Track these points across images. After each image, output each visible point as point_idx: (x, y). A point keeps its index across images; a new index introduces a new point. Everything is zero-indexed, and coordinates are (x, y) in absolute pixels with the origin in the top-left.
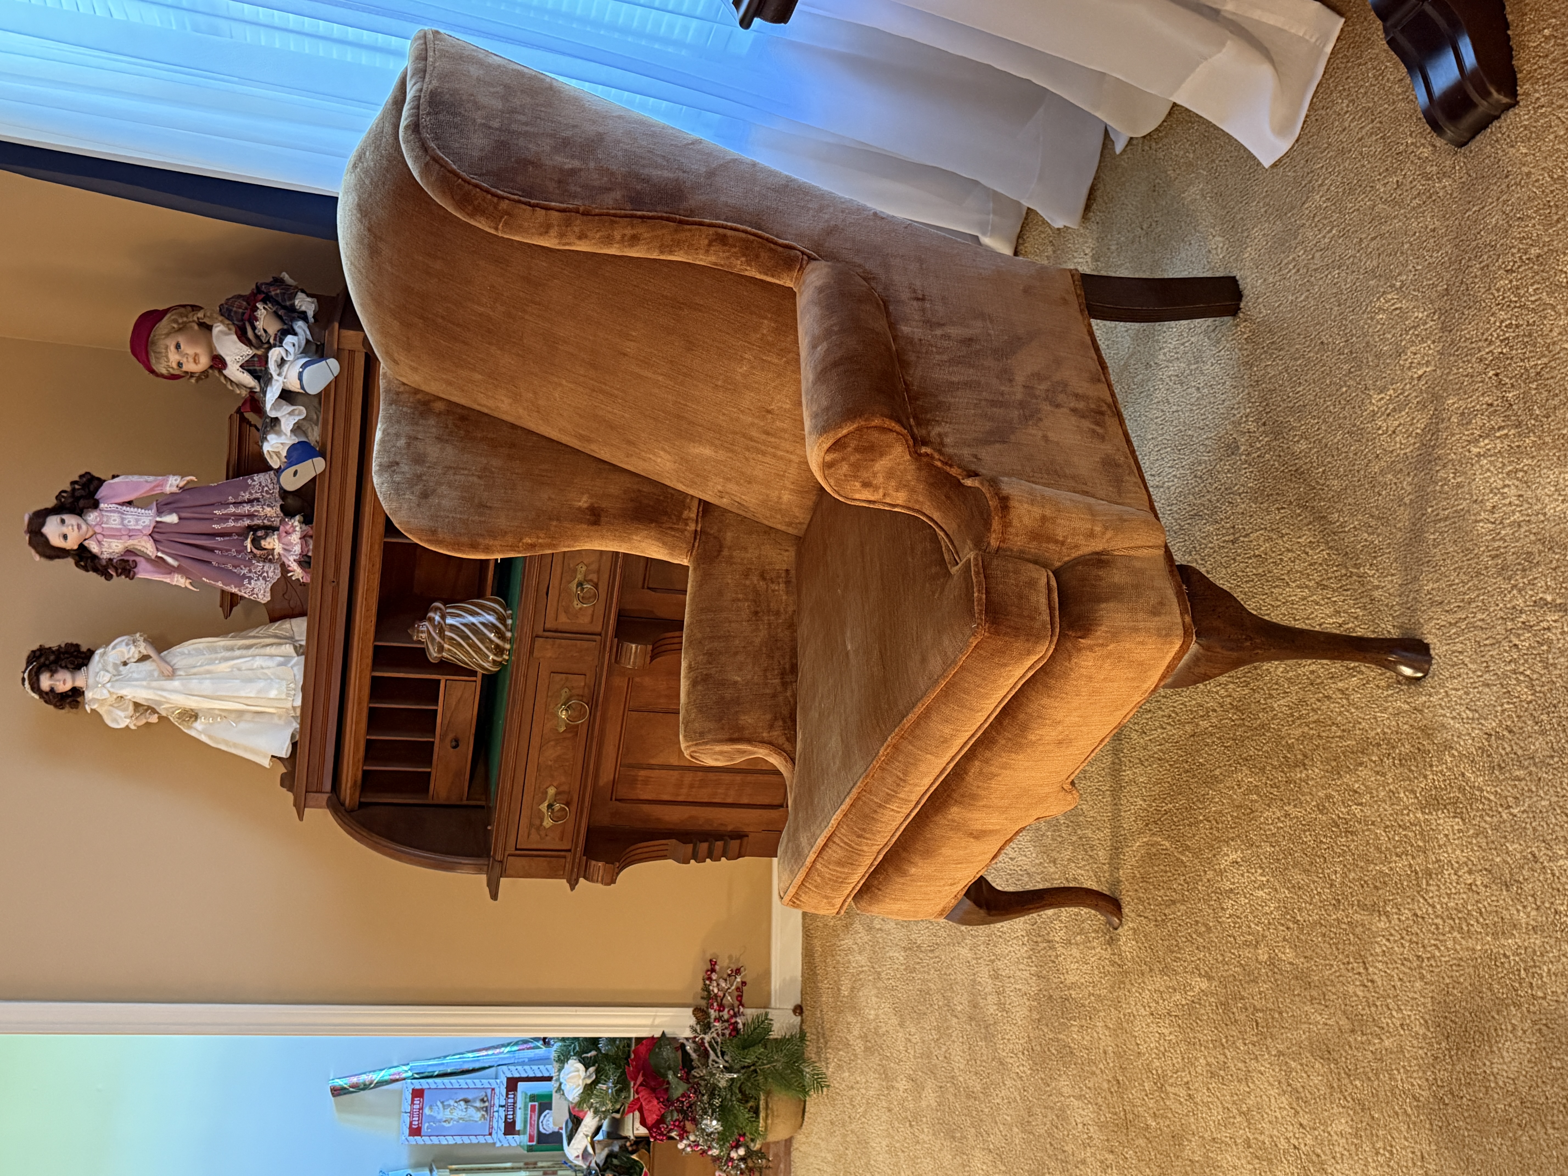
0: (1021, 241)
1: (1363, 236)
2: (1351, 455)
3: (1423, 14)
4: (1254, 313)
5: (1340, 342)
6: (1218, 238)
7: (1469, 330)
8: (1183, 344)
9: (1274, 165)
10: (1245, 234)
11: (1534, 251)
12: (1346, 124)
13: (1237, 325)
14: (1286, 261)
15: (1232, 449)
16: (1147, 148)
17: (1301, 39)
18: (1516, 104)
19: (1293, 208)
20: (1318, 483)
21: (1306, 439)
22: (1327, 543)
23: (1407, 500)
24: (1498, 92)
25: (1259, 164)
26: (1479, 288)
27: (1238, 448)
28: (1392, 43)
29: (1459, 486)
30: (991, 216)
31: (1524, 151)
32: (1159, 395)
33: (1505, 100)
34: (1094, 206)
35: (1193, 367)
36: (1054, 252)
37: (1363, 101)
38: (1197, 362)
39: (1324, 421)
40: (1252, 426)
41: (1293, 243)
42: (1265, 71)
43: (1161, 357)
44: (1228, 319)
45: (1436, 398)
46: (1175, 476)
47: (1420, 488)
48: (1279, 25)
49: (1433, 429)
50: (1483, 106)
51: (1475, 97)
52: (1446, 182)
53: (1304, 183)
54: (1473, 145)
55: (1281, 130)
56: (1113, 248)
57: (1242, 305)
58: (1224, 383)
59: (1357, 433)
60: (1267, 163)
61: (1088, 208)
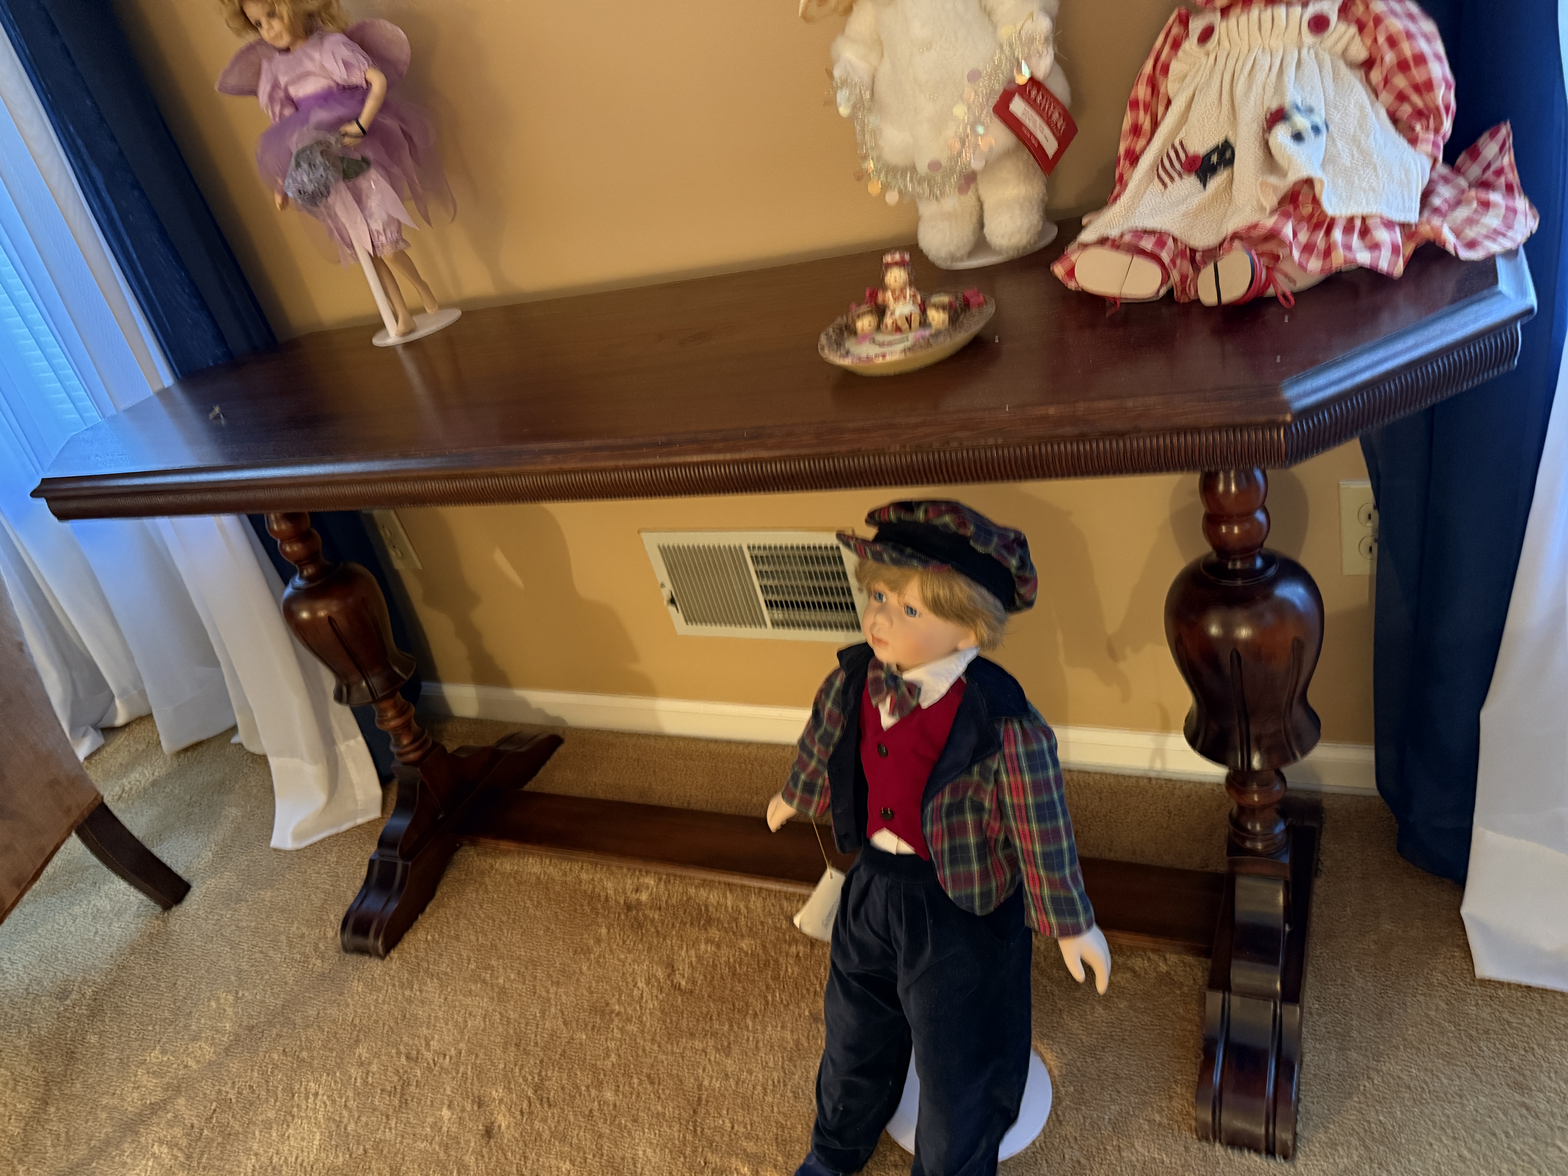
0: (138, 721)
1: (260, 944)
2: (105, 1076)
3: (395, 864)
4: (172, 920)
5: (182, 993)
6: (210, 854)
7: (234, 1066)
8: (124, 894)
9: (275, 850)
10: (222, 870)
11: (304, 1054)
12: (322, 871)
13: (157, 918)
14: (218, 911)
15: (63, 994)
16: (245, 757)
17: (355, 801)
18: (383, 958)
19: (255, 885)
20: (71, 1075)
21: (100, 1038)
22: (27, 1125)
23: (93, 1143)
24: (382, 943)
25: (270, 838)
26: (265, 1045)
27: (66, 999)
28: (372, 862)
29: (125, 1164)
30: (136, 692)
31: (360, 989)
32: (77, 910)
33: (381, 950)
34: (189, 754)
35: (111, 915)
36: (143, 751)
37: (341, 869)
38: (116, 915)
39: (120, 1038)
40: (89, 992)
41: (233, 905)
42: (321, 798)
43: (106, 887)
44: (159, 909)
45: (178, 1090)
46: (18, 975)
47: (107, 1143)
48: (355, 782)
49: (155, 1109)
50: (370, 941)
51: (372, 933)
52: (319, 962)
53: (274, 878)
54: (348, 957)
55: (297, 836)
56: (167, 790)
57: (174, 909)
58: (111, 946)
59: (124, 1063)
60: (275, 843)
61: (186, 750)
